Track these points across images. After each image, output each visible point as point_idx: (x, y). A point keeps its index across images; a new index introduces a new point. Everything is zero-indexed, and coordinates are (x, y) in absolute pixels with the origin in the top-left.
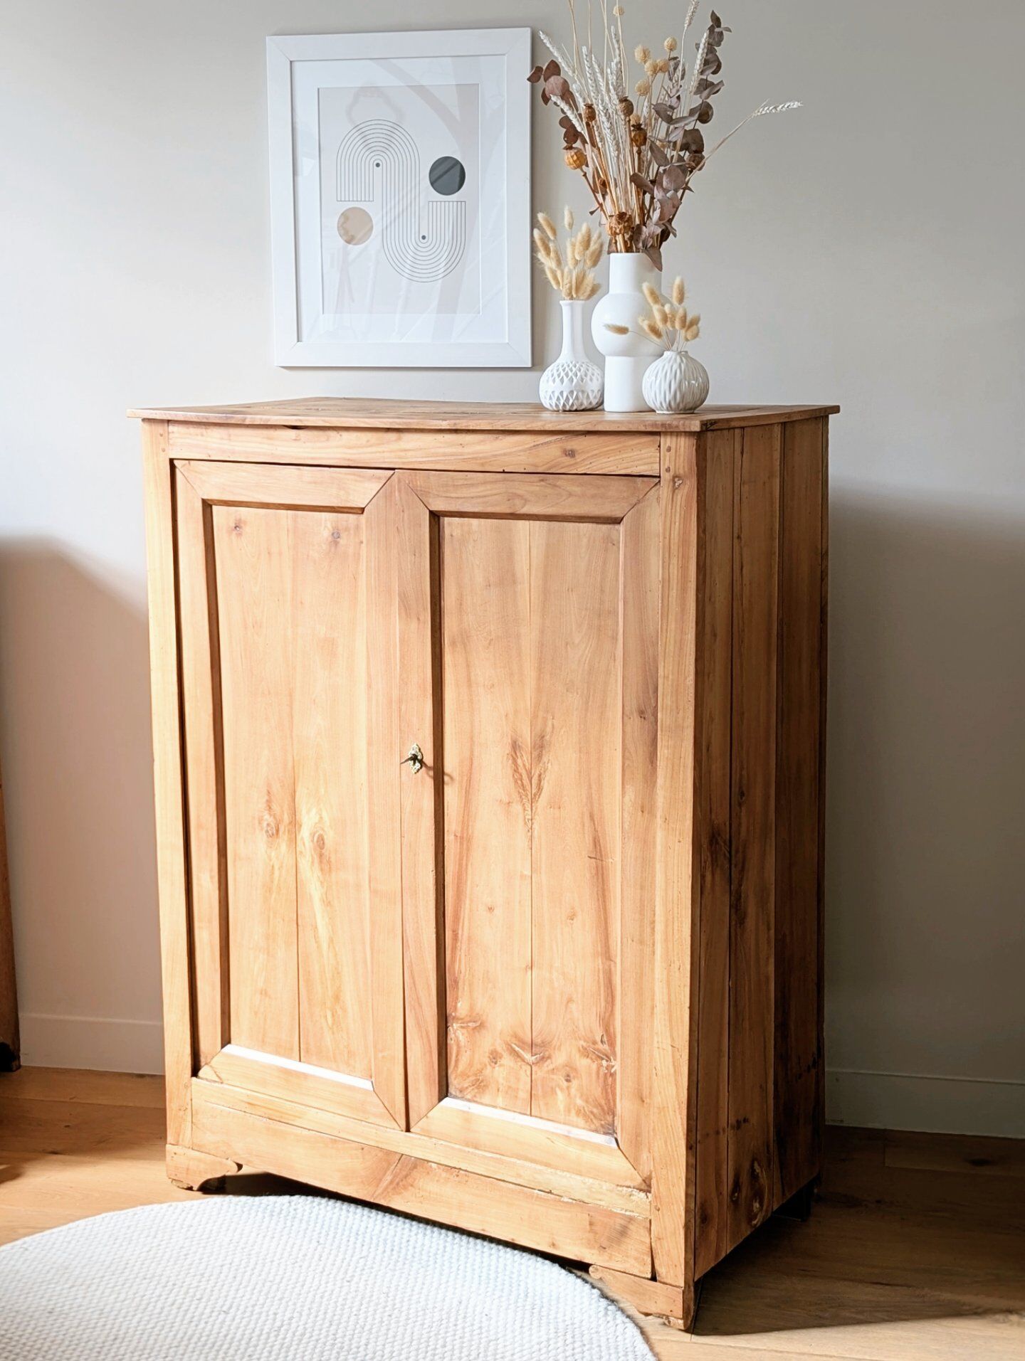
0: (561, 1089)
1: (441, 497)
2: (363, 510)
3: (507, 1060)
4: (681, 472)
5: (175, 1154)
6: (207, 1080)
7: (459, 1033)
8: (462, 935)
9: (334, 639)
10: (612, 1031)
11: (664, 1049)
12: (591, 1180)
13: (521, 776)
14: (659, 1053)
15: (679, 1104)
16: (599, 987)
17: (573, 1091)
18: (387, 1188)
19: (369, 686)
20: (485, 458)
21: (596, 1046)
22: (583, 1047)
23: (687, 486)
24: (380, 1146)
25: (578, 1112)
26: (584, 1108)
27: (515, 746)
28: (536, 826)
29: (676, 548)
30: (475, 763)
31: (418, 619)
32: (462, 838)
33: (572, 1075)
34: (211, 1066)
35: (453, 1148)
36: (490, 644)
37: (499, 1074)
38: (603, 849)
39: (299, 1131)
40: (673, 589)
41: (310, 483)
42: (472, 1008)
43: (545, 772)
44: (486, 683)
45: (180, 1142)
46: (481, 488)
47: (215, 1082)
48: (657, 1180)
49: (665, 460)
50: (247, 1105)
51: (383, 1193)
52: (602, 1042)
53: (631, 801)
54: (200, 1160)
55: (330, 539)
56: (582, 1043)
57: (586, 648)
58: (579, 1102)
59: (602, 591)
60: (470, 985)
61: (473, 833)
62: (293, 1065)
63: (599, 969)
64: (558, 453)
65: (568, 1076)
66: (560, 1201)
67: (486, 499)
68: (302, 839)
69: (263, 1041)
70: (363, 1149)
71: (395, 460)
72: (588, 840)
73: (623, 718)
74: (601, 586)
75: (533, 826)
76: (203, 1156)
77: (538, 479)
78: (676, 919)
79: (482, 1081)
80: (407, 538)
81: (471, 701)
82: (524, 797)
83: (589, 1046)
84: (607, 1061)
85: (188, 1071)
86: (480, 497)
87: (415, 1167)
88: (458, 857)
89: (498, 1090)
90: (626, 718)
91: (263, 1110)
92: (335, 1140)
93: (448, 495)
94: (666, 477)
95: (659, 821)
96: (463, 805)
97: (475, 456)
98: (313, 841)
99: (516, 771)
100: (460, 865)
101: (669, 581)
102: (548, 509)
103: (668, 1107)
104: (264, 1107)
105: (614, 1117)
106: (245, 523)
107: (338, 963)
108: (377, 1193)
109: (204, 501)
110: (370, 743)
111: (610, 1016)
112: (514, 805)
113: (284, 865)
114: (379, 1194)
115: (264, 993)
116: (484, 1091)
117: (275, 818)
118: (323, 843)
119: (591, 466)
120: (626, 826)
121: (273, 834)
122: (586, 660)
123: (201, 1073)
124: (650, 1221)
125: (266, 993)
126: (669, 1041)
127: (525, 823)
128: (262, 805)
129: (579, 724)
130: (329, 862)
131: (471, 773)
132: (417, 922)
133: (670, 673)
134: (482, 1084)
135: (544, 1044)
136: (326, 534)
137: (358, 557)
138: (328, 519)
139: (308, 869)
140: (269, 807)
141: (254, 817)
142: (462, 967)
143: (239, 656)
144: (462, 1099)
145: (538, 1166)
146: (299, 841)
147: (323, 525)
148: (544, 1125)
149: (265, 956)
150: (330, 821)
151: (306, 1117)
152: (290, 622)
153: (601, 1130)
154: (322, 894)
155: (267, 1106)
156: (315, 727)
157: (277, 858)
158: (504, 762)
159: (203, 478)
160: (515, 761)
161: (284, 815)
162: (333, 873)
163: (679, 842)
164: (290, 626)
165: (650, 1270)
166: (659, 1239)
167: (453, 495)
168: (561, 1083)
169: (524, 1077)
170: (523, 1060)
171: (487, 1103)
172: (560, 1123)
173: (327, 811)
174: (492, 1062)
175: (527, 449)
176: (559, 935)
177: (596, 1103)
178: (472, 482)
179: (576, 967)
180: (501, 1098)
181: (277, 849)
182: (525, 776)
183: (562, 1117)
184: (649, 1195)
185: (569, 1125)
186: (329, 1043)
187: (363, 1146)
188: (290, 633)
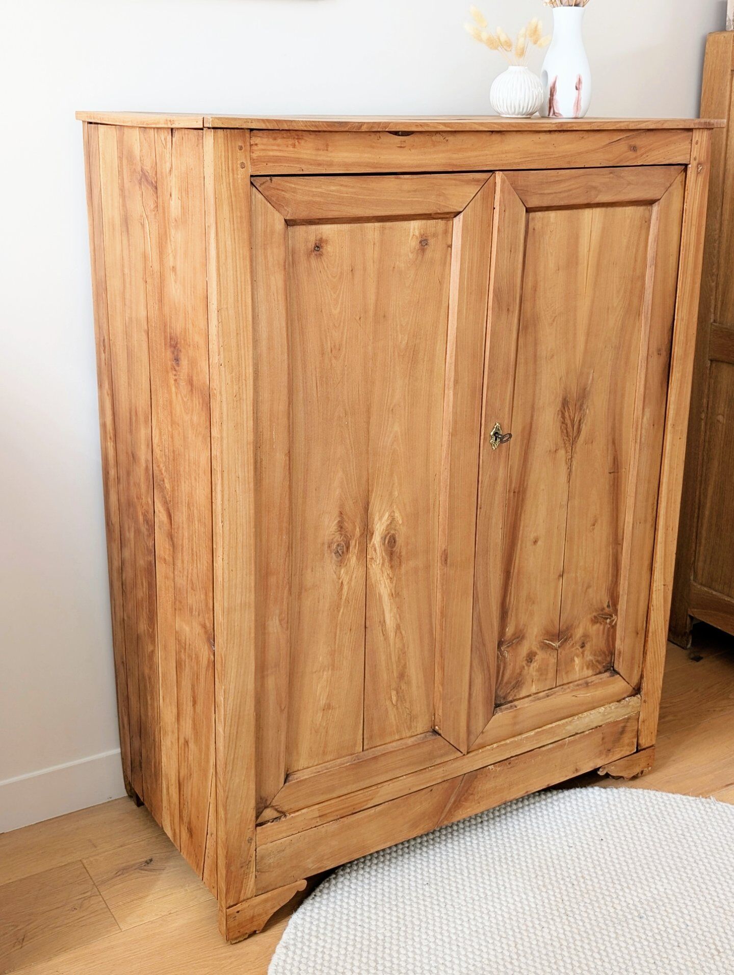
0: (578, 656)
1: (537, 194)
3: (540, 656)
4: (703, 159)
5: (238, 912)
6: (271, 821)
7: (506, 653)
10: (616, 595)
11: (659, 590)
13: (567, 425)
14: (656, 594)
16: (609, 568)
17: (586, 653)
18: (450, 810)
20: (572, 155)
21: (604, 612)
22: (595, 617)
23: (704, 171)
24: (446, 778)
25: (588, 667)
26: (592, 661)
27: (565, 403)
28: (574, 463)
29: (695, 219)
30: (534, 426)
31: (506, 310)
32: (518, 491)
33: (585, 642)
34: (273, 806)
35: (506, 744)
36: (554, 320)
37: (533, 669)
38: (619, 464)
39: (372, 811)
40: (690, 251)
42: (517, 627)
43: (584, 417)
44: (548, 356)
45: (242, 898)
46: (567, 184)
47: (279, 817)
48: (645, 682)
49: (694, 150)
50: (318, 819)
51: (446, 815)
52: (608, 606)
53: (647, 419)
54: (266, 901)
55: (418, 247)
56: (594, 614)
57: (621, 309)
58: (590, 658)
59: (636, 261)
60: (517, 609)
61: (527, 483)
63: (609, 555)
64: (626, 148)
65: (583, 643)
66: (583, 736)
67: (571, 193)
68: (374, 545)
69: (324, 753)
70: (431, 791)
71: (497, 163)
72: (610, 458)
73: (647, 357)
74: (635, 256)
75: (572, 463)
76: (269, 894)
77: (608, 172)
78: (673, 495)
79: (521, 681)
81: (535, 374)
82: (565, 442)
83: (599, 614)
84: (610, 619)
85: (252, 825)
86: (565, 191)
87: (475, 777)
88: (515, 510)
89: (533, 681)
90: (649, 358)
91: (337, 813)
92: (407, 798)
93: (540, 192)
94: (693, 164)
95: (669, 428)
96: (522, 464)
97: (562, 154)
98: (384, 544)
99: (563, 421)
101: (689, 245)
102: (613, 197)
103: (658, 628)
104: (336, 811)
105: (612, 656)
106: (326, 241)
107: (404, 645)
108: (443, 819)
109: (287, 222)
111: (616, 585)
112: (559, 450)
113: (354, 578)
116: (521, 688)
117: (346, 536)
118: (395, 542)
119: (647, 158)
120: (643, 440)
121: (343, 553)
122: (620, 320)
123: (264, 819)
124: (640, 713)
125: (329, 707)
126: (662, 583)
127: (566, 463)
128: (334, 528)
129: (611, 372)
130: (400, 557)
131: (529, 435)
132: (486, 576)
133: (684, 316)
134: (521, 683)
135: (567, 628)
136: (414, 243)
137: (445, 261)
138: (416, 227)
139: (378, 571)
140: (341, 527)
141: (323, 544)
142: (512, 600)
143: (314, 385)
144: (506, 703)
145: (567, 720)
146: (369, 550)
147: (411, 234)
148: (569, 688)
149: (330, 672)
150: (403, 519)
151: (379, 794)
152: (371, 338)
153: (603, 670)
154: (391, 590)
155: (338, 808)
156: (392, 435)
157: (347, 573)
158: (556, 418)
159: (287, 195)
160: (563, 414)
161: (355, 530)
162: (404, 566)
163: (680, 439)
164: (370, 343)
165: (636, 746)
166: (644, 722)
167: (545, 192)
168: (578, 651)
169: (552, 661)
170: (552, 648)
171: (524, 695)
172: (577, 681)
173: (399, 510)
174: (528, 662)
175: (604, 146)
176: (584, 541)
177: (601, 652)
178: (561, 178)
179: (594, 560)
180: (534, 687)
181: (346, 565)
182: (569, 425)
183: (577, 676)
184: (639, 695)
185: (583, 679)
186: (393, 719)
187: (432, 787)
188: (370, 349)
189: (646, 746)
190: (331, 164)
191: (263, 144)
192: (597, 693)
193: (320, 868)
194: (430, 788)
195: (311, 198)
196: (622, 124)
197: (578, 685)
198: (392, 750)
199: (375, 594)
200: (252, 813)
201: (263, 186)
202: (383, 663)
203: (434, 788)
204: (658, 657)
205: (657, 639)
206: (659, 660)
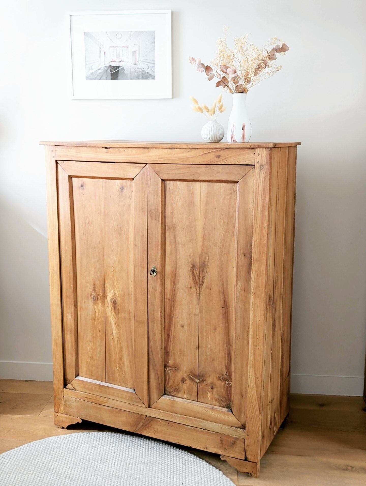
0: (209, 392)
1: (166, 174)
2: (133, 179)
3: (188, 382)
4: (264, 163)
5: (57, 416)
6: (70, 389)
7: (169, 372)
8: (171, 336)
9: (121, 227)
10: (230, 370)
11: (252, 378)
12: (221, 425)
13: (195, 278)
14: (250, 379)
15: (257, 398)
16: (225, 355)
17: (214, 393)
18: (141, 427)
19: (135, 245)
20: (183, 159)
21: (224, 376)
22: (218, 376)
23: (266, 168)
24: (138, 413)
25: (216, 400)
26: (218, 399)
27: (193, 267)
28: (201, 296)
29: (261, 192)
30: (177, 273)
31: (156, 220)
32: (171, 300)
33: (214, 387)
34: (71, 384)
35: (167, 414)
36: (184, 229)
37: (185, 386)
38: (228, 304)
39: (106, 407)
40: (259, 208)
41: (112, 169)
42: (175, 362)
43: (205, 276)
44: (182, 243)
45: (59, 412)
46: (182, 170)
47: (73, 390)
48: (248, 425)
49: (257, 159)
50: (85, 398)
51: (139, 429)
52: (226, 375)
53: (240, 287)
54: (67, 418)
55: (120, 190)
56: (218, 375)
57: (222, 230)
58: (216, 396)
59: (229, 209)
60: (174, 354)
61: (176, 298)
62: (104, 384)
63: (225, 349)
64: (214, 156)
65: (212, 387)
66: (209, 432)
67: (184, 174)
68: (107, 301)
69: (91, 375)
70: (131, 414)
71: (147, 160)
72: (222, 301)
73: (237, 256)
74: (229, 207)
75: (200, 296)
76: (68, 416)
77: (205, 167)
78: (258, 330)
80: (152, 189)
81: (176, 250)
82: (196, 285)
83: (221, 377)
84: (228, 382)
85: (62, 386)
87: (152, 420)
88: (170, 307)
89: (185, 392)
90: (238, 256)
91: (92, 400)
92: (120, 411)
93: (169, 173)
94: (257, 165)
95: (252, 294)
96: (172, 289)
97: (180, 158)
98: (112, 302)
99: (193, 275)
100: (171, 310)
101: (258, 205)
102: (209, 178)
103: (253, 399)
104: (92, 399)
105: (230, 402)
106: (86, 184)
107: (121, 347)
108: (137, 429)
109: (69, 176)
110: (135, 266)
111: (229, 366)
112: (192, 288)
113: (100, 311)
115: (92, 358)
116: (179, 392)
117: (96, 294)
118: (116, 303)
119: (227, 161)
120: (238, 296)
121: (96, 300)
122: (222, 235)
123: (67, 387)
124: (245, 439)
125: (93, 358)
126: (254, 375)
127: (197, 295)
128: (91, 289)
129: (219, 258)
130: (118, 310)
131: (175, 277)
132: (154, 332)
133: (257, 239)
134: (178, 390)
135: (203, 376)
136: (118, 188)
138: (119, 183)
139: (110, 312)
140: (94, 290)
141: (88, 294)
142: (171, 348)
143: (83, 234)
144: (170, 395)
145: (200, 420)
147: (117, 185)
148: (203, 405)
149: (92, 344)
150: (119, 295)
151: (109, 403)
152: (103, 221)
153: (225, 406)
154: (115, 322)
155: (93, 398)
156: (113, 260)
157: (97, 308)
158: (189, 272)
159: (69, 167)
160: (193, 272)
161: (100, 292)
162: (120, 314)
163: (260, 302)
164: (103, 223)
165: (244, 457)
166: (248, 446)
167: (170, 173)
168: (209, 390)
169: (195, 388)
170: (195, 381)
171: (180, 397)
172: (209, 404)
173: (117, 291)
174: (182, 382)
175: (201, 155)
176: (209, 336)
177: (223, 397)
178: (178, 168)
179: (216, 348)
180: (185, 395)
181: (97, 305)
182: (197, 277)
183: (209, 402)
184: (245, 430)
185: (212, 405)
186: (118, 376)
187: (131, 413)
188: (103, 225)
189: (252, 461)
191: (59, 150)
192: (218, 415)
193: (86, 418)
195: (77, 169)
198: (116, 388)
199: (109, 321)
200: (62, 382)
201: (61, 164)
202: (113, 350)
204: (254, 414)
205: (253, 404)
206: (256, 416)
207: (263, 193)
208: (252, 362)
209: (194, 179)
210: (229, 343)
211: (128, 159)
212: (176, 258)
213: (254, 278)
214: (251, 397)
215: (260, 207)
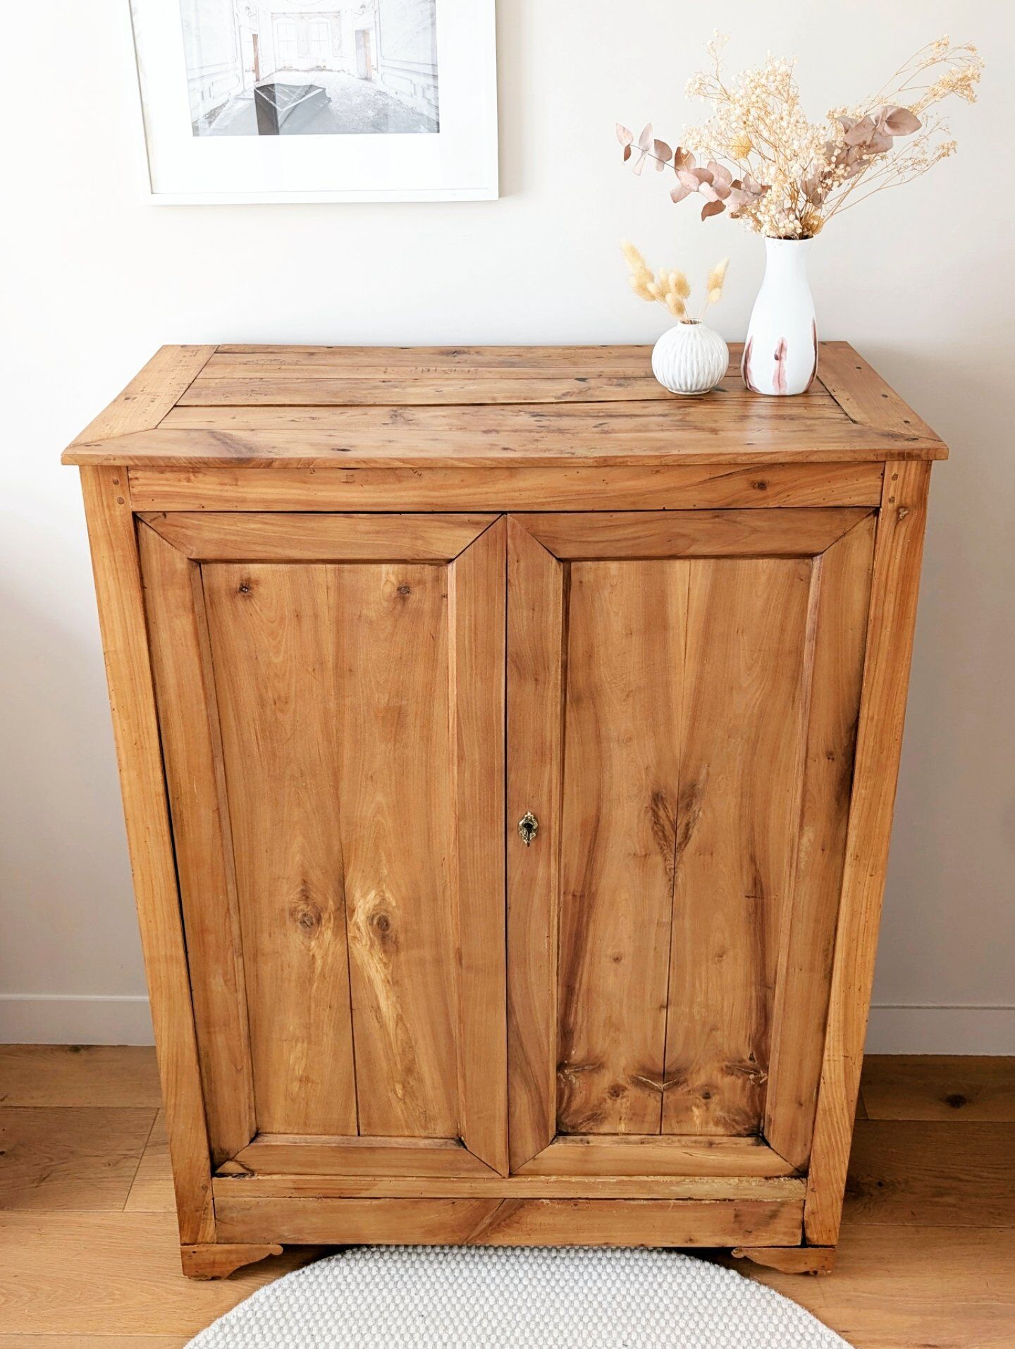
0: (698, 1107)
1: (574, 542)
2: (450, 561)
3: (632, 1093)
4: (909, 501)
5: (194, 1252)
6: (232, 1175)
7: (573, 1078)
8: (580, 988)
9: (400, 707)
10: (764, 1048)
11: (835, 1061)
12: (736, 1180)
13: (663, 827)
14: (830, 1065)
15: (848, 1103)
16: (750, 1013)
17: (712, 1106)
18: (484, 1230)
19: (461, 758)
20: (638, 495)
21: (744, 1064)
22: (727, 1067)
23: (914, 517)
24: (475, 1196)
25: (717, 1123)
26: (724, 1118)
27: (657, 798)
28: (680, 875)
29: (895, 584)
30: (602, 822)
31: (536, 680)
32: (582, 896)
33: (711, 1093)
34: (236, 1161)
35: (570, 1182)
36: (628, 696)
37: (622, 1104)
38: (764, 887)
39: (368, 1202)
42: (589, 1051)
43: (694, 820)
44: (621, 738)
45: (200, 1240)
46: (631, 529)
48: (816, 1167)
49: (888, 489)
50: (293, 1191)
51: (479, 1235)
52: (751, 1059)
53: (809, 840)
54: (229, 1252)
55: (394, 595)
56: (726, 1063)
57: (756, 691)
58: (719, 1113)
59: (783, 630)
60: (588, 1032)
61: (597, 889)
62: (351, 1141)
63: (751, 997)
64: (742, 486)
65: (708, 1094)
66: (701, 1204)
67: (638, 541)
68: (356, 923)
70: (454, 1203)
71: (503, 502)
72: (747, 881)
73: (806, 761)
74: (782, 625)
75: (676, 875)
76: (233, 1247)
77: (711, 515)
78: (860, 946)
79: (601, 1114)
80: (523, 592)
81: (600, 758)
82: (665, 848)
83: (734, 1066)
84: (756, 1075)
85: (206, 1174)
86: (626, 539)
87: (522, 1206)
88: (576, 916)
89: (620, 1119)
90: (810, 762)
91: (315, 1191)
92: (416, 1202)
93: (583, 539)
94: (887, 509)
95: (849, 859)
96: (584, 865)
97: (625, 493)
98: (371, 924)
99: (657, 821)
101: (882, 619)
102: (723, 549)
103: (835, 1108)
104: (319, 1188)
105: (761, 1120)
106: (257, 582)
107: (410, 1039)
109: (191, 561)
110: (460, 818)
111: (763, 1037)
112: (652, 856)
113: (330, 953)
114: (473, 1238)
116: (601, 1122)
117: (314, 907)
118: (387, 925)
119: (789, 499)
120: (802, 866)
121: (312, 924)
122: (755, 704)
123: (223, 1171)
124: (804, 1201)
125: (308, 1079)
126: (842, 1053)
127: (666, 873)
128: (294, 896)
129: (743, 769)
130: (396, 942)
131: (597, 831)
132: (527, 988)
133: (875, 714)
134: (600, 1117)
135: (678, 1071)
136: (388, 589)
137: (438, 614)
138: (390, 572)
139: (366, 953)
140: (305, 896)
141: (283, 910)
142: (579, 1018)
143: (254, 737)
144: (575, 1134)
145: (674, 1178)
146: (350, 927)
147: (384, 579)
148: (679, 1141)
149: (305, 1045)
150: (397, 901)
151: (376, 1187)
152: (333, 693)
153: (745, 1133)
154: (386, 976)
155: (320, 1185)
156: (373, 805)
157: (320, 946)
158: (642, 815)
159: (189, 533)
160: (655, 814)
161: (328, 902)
162: (402, 954)
163: (871, 876)
164: (332, 698)
165: (800, 1239)
166: (813, 1213)
167: (590, 539)
168: (698, 1101)
169: (653, 1103)
170: (652, 1088)
171: (606, 1132)
172: (696, 1135)
173: (391, 891)
174: (613, 1095)
175: (701, 483)
176: (703, 974)
177: (740, 1111)
178: (618, 523)
179: (723, 999)
180: (623, 1126)
181: (318, 938)
182: (668, 827)
183: (698, 1130)
184: (804, 1180)
185: (706, 1135)
186: (400, 1113)
187: (454, 1200)
188: (332, 705)
189: (821, 1243)
190: (243, 501)
191: (145, 478)
192: (728, 1159)
193: (299, 1240)
194: (453, 1201)
195: (223, 537)
196: (721, 458)
197: (695, 1142)
198: (395, 1146)
199: (363, 977)
200: (205, 1163)
201: (154, 522)
202: (381, 1052)
203: (457, 1202)
204: (836, 1142)
205: (835, 1119)
206: (840, 1146)
207: (900, 586)
208: (837, 1024)
209: (673, 552)
210: (763, 982)
211: (430, 500)
212: (600, 781)
213: (860, 817)
214: (829, 1104)
215: (889, 625)
